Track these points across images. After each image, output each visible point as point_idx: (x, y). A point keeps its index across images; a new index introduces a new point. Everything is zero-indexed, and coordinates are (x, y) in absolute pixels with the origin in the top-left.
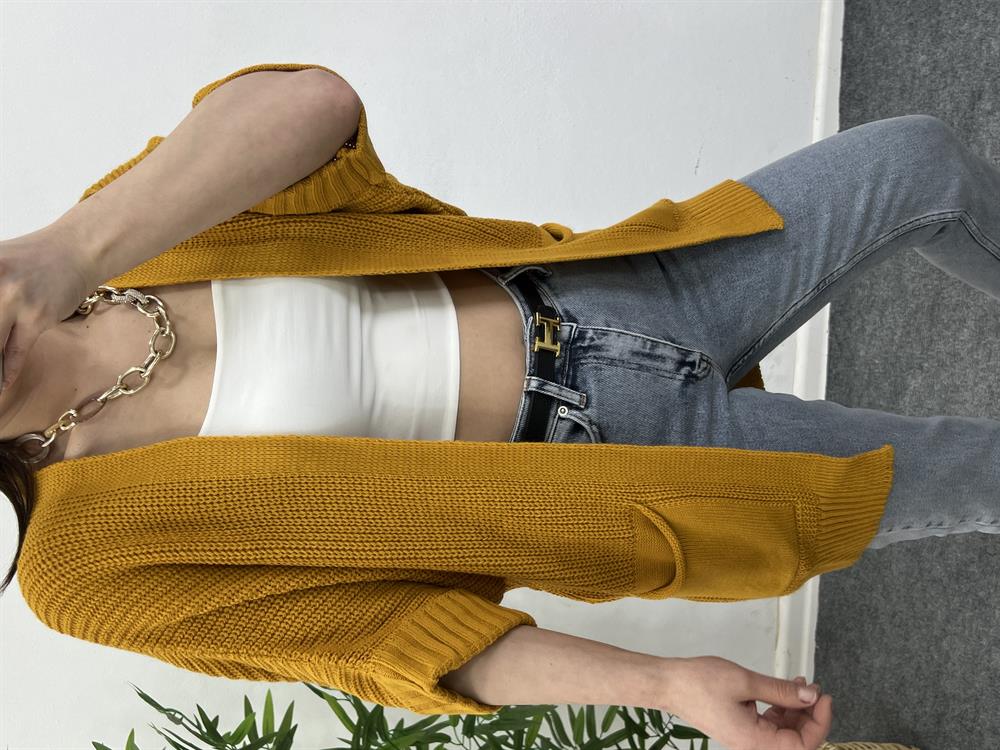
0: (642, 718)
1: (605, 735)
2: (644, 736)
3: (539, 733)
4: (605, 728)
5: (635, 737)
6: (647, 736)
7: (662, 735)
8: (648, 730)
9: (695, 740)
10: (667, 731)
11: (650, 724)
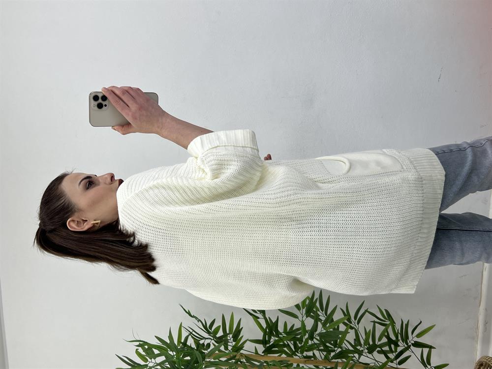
0: (397, 337)
1: (379, 343)
2: (397, 345)
3: (346, 339)
4: (380, 340)
5: (393, 346)
6: (399, 346)
7: (406, 346)
8: (399, 343)
9: (424, 349)
10: (410, 344)
11: (401, 341)
